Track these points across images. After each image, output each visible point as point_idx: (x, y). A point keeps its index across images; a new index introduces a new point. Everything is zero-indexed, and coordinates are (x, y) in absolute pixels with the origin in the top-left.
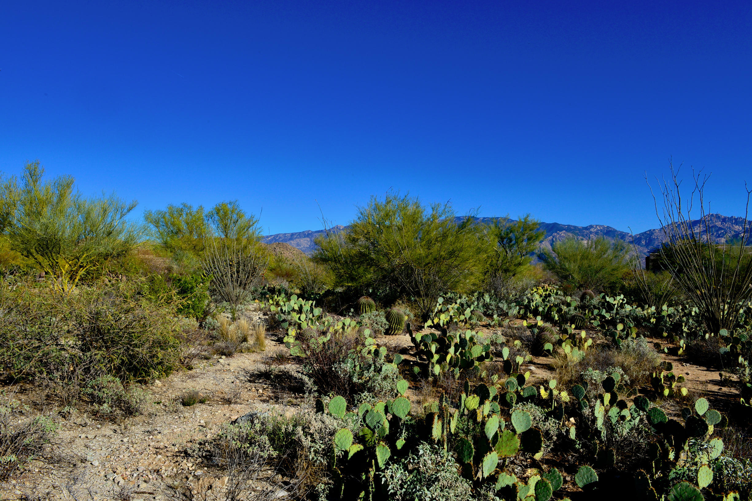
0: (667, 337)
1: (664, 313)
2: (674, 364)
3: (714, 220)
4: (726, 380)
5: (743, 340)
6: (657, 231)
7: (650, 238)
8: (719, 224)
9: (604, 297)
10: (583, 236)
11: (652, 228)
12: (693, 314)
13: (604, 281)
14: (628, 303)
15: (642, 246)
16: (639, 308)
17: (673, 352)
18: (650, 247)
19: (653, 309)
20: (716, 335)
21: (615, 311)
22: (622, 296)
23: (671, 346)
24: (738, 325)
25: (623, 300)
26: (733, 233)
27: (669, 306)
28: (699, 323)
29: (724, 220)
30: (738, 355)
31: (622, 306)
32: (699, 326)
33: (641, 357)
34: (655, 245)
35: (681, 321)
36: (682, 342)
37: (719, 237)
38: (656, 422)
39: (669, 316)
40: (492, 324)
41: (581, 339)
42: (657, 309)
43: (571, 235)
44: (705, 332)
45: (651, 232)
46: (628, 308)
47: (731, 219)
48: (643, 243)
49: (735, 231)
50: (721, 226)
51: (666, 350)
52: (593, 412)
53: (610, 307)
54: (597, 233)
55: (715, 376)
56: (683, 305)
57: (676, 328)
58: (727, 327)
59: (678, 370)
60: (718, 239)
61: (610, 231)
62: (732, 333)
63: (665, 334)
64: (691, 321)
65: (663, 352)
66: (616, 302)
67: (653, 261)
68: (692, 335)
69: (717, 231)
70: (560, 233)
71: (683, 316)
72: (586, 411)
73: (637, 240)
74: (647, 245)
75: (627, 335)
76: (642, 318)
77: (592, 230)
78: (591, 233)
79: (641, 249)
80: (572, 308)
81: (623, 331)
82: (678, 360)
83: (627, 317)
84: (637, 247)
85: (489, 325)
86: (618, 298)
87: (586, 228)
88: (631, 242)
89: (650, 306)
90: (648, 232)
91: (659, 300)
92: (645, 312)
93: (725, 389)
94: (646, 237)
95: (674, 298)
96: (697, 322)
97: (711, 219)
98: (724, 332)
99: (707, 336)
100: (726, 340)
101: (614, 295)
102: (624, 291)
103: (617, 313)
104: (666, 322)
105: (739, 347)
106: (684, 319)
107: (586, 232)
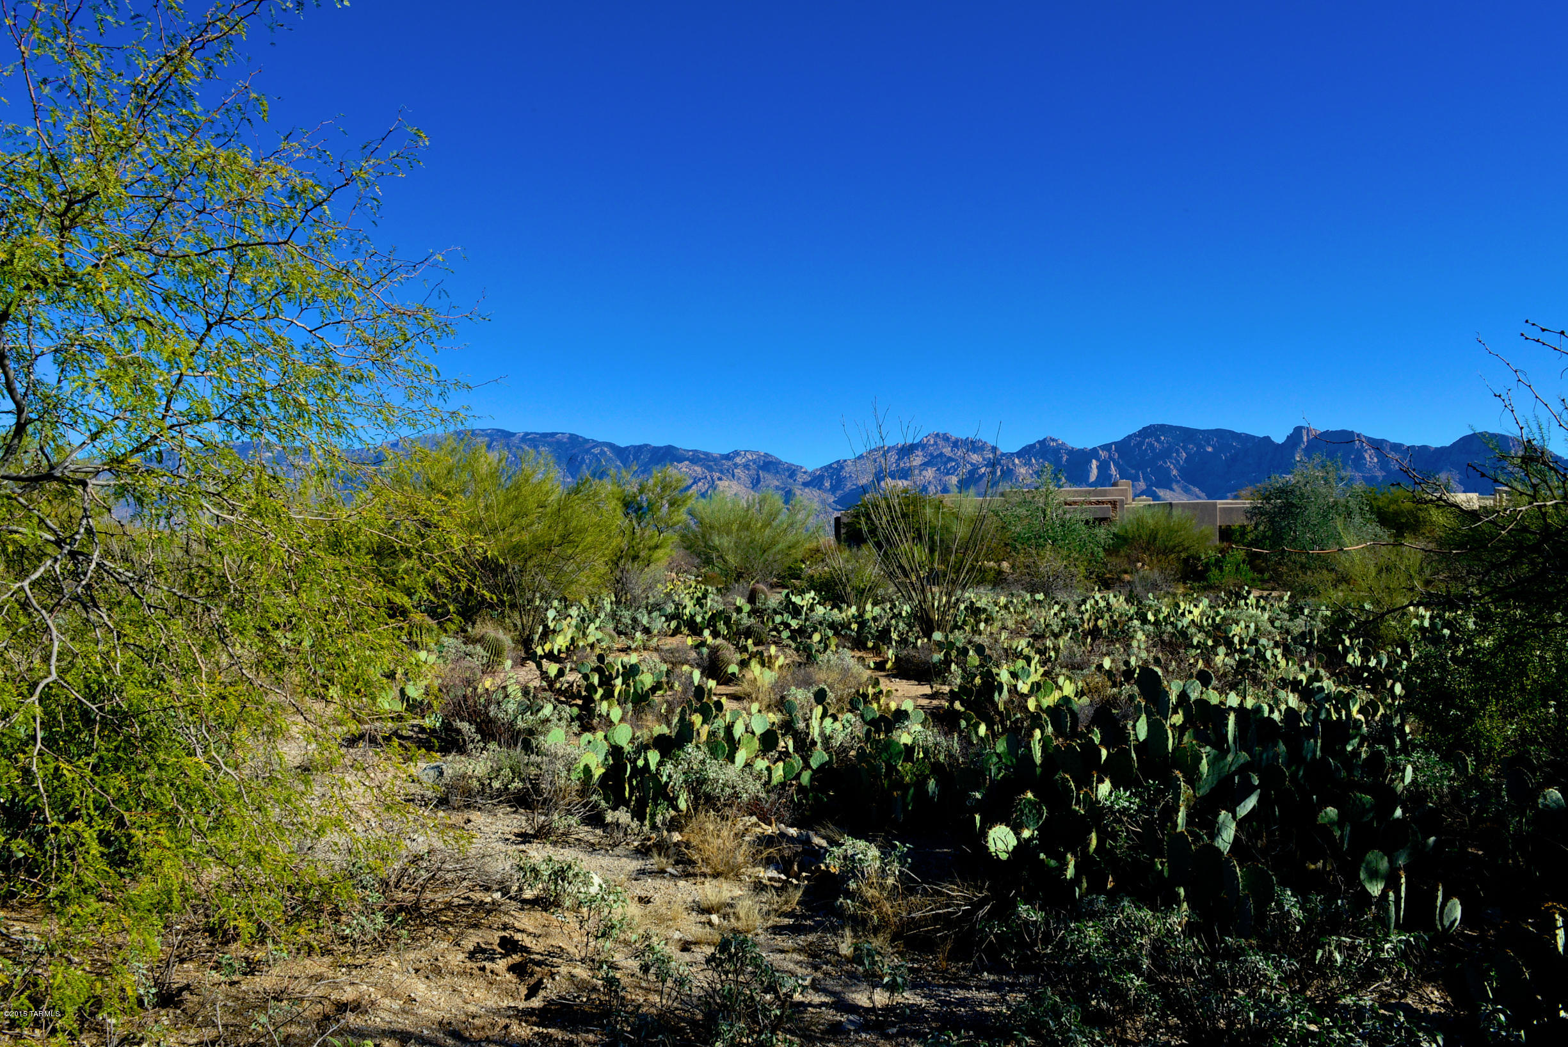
0: (873, 648)
1: (868, 616)
2: (882, 680)
3: (941, 443)
4: (936, 692)
5: (958, 644)
6: (850, 463)
7: (838, 476)
8: (947, 451)
9: (787, 595)
10: (721, 472)
11: (842, 458)
12: (904, 614)
13: (776, 566)
14: (819, 603)
15: (825, 491)
16: (836, 610)
17: (880, 666)
18: (839, 493)
19: (854, 609)
20: (929, 639)
21: (803, 617)
22: (813, 593)
23: (878, 659)
24: (956, 627)
25: (814, 599)
26: (969, 467)
27: (875, 604)
28: (910, 626)
29: (956, 444)
30: (952, 661)
31: (812, 608)
32: (911, 630)
33: (846, 671)
34: (846, 490)
35: (889, 625)
36: (890, 652)
37: (948, 474)
38: (868, 719)
39: (875, 619)
40: (633, 646)
41: (770, 657)
42: (858, 610)
43: (698, 469)
44: (917, 638)
45: (840, 465)
46: (820, 610)
47: (965, 442)
48: (827, 484)
49: (972, 464)
50: (951, 455)
51: (872, 665)
52: (808, 726)
53: (796, 611)
54: (746, 466)
55: (927, 690)
56: (892, 601)
57: (884, 636)
58: (943, 630)
59: (885, 685)
60: (947, 478)
61: (770, 463)
62: (947, 637)
63: (870, 644)
64: (901, 624)
65: (869, 667)
66: (804, 603)
67: (846, 525)
68: (903, 641)
69: (946, 464)
70: (680, 466)
71: (892, 618)
72: (801, 725)
73: (815, 481)
74: (833, 489)
75: (826, 647)
76: (840, 624)
77: (738, 460)
78: (736, 465)
79: (825, 496)
80: (744, 615)
81: (820, 642)
82: (887, 676)
83: (821, 623)
84: (816, 492)
85: (629, 648)
86: (807, 596)
87: (727, 457)
88: (806, 484)
89: (849, 606)
90: (835, 466)
91: (861, 594)
92: (844, 615)
93: (935, 702)
94: (833, 474)
95: (880, 591)
96: (908, 625)
97: (935, 443)
98: (938, 636)
99: (919, 642)
100: (939, 644)
101: (801, 593)
102: (814, 585)
103: (806, 620)
104: (870, 627)
105: (954, 653)
106: (893, 622)
107: (727, 464)
